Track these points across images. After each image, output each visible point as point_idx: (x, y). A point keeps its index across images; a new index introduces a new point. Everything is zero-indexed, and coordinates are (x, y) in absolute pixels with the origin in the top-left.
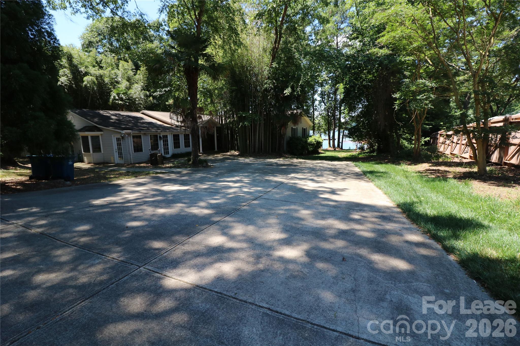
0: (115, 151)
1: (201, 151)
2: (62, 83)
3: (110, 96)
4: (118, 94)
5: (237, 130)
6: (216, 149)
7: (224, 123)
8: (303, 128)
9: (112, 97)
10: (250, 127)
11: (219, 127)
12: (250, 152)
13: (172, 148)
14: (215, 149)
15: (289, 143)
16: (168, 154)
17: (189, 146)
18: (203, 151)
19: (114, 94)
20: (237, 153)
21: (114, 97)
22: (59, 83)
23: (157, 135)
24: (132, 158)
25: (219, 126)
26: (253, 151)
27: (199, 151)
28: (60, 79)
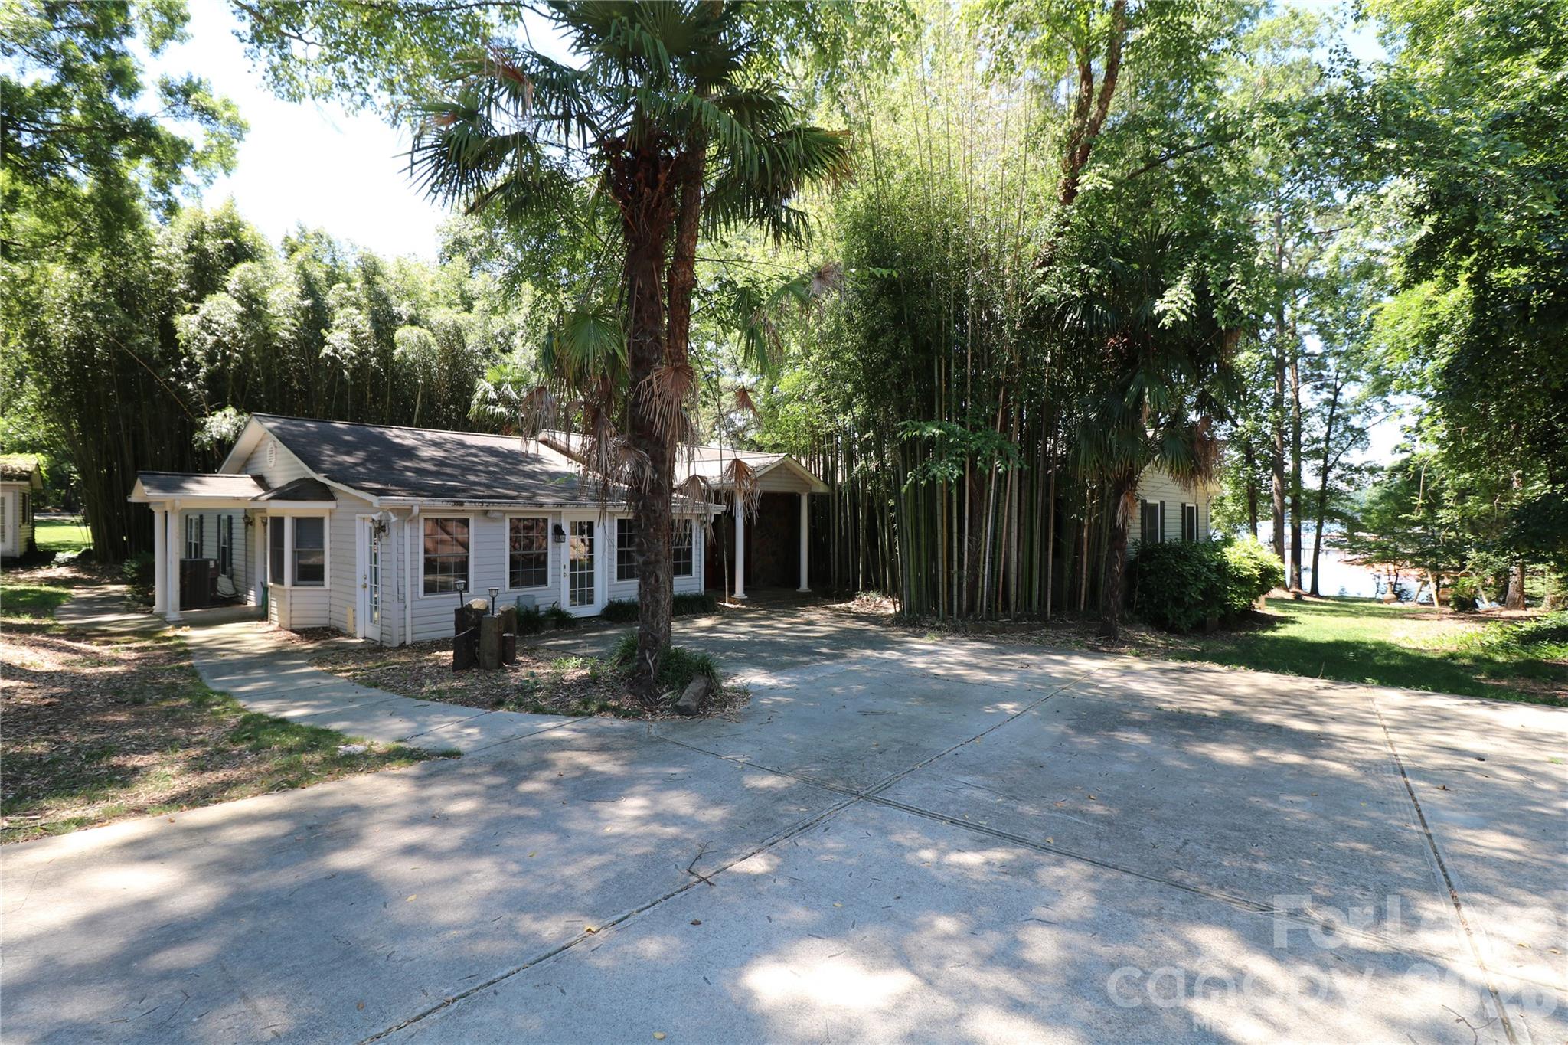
0: (360, 581)
1: (739, 591)
2: (335, 351)
3: (472, 390)
4: (497, 387)
5: (892, 509)
6: (804, 586)
7: (840, 480)
8: (1183, 505)
9: (479, 395)
10: (954, 492)
11: (821, 495)
12: (950, 611)
13: (611, 579)
14: (798, 585)
15: (1132, 571)
16: (591, 602)
17: (688, 571)
18: (746, 590)
19: (484, 386)
20: (889, 607)
21: (486, 392)
22: (326, 350)
23: (545, 521)
24: (408, 620)
25: (822, 489)
26: (965, 607)
27: (732, 591)
28: (329, 338)
